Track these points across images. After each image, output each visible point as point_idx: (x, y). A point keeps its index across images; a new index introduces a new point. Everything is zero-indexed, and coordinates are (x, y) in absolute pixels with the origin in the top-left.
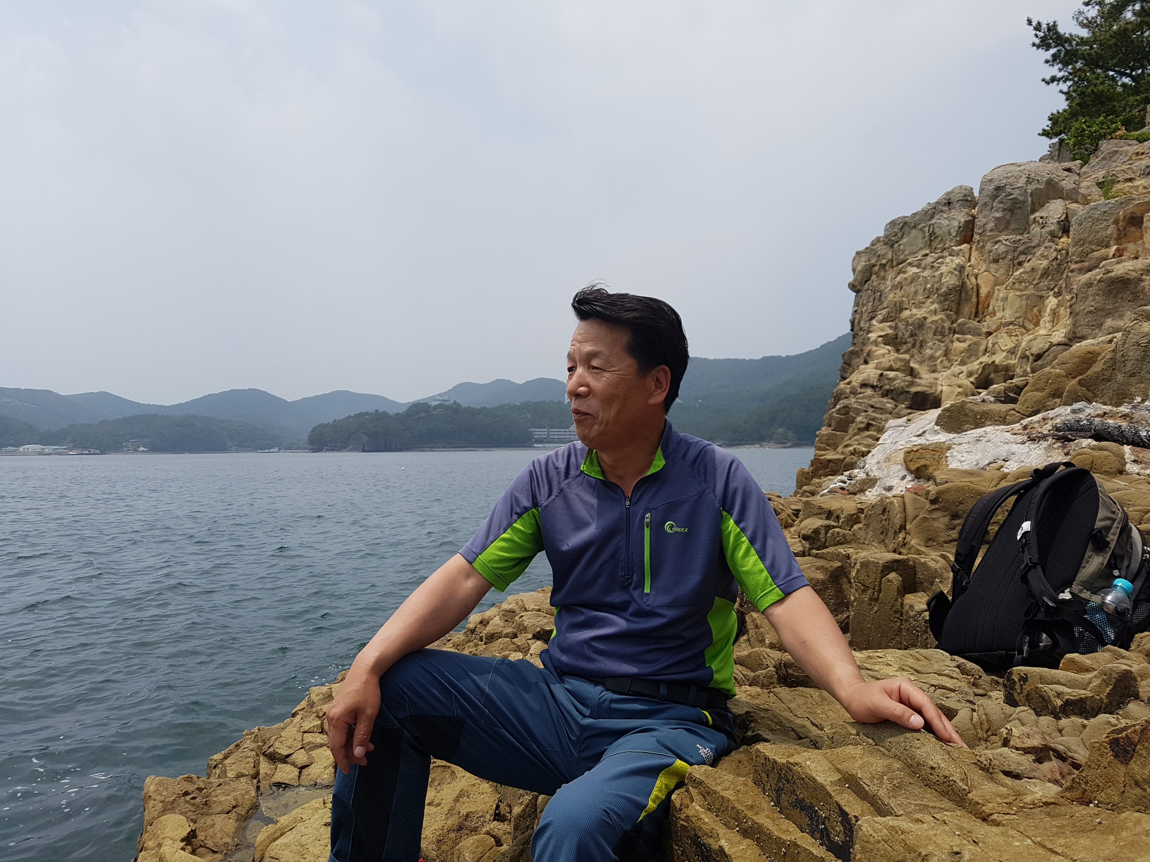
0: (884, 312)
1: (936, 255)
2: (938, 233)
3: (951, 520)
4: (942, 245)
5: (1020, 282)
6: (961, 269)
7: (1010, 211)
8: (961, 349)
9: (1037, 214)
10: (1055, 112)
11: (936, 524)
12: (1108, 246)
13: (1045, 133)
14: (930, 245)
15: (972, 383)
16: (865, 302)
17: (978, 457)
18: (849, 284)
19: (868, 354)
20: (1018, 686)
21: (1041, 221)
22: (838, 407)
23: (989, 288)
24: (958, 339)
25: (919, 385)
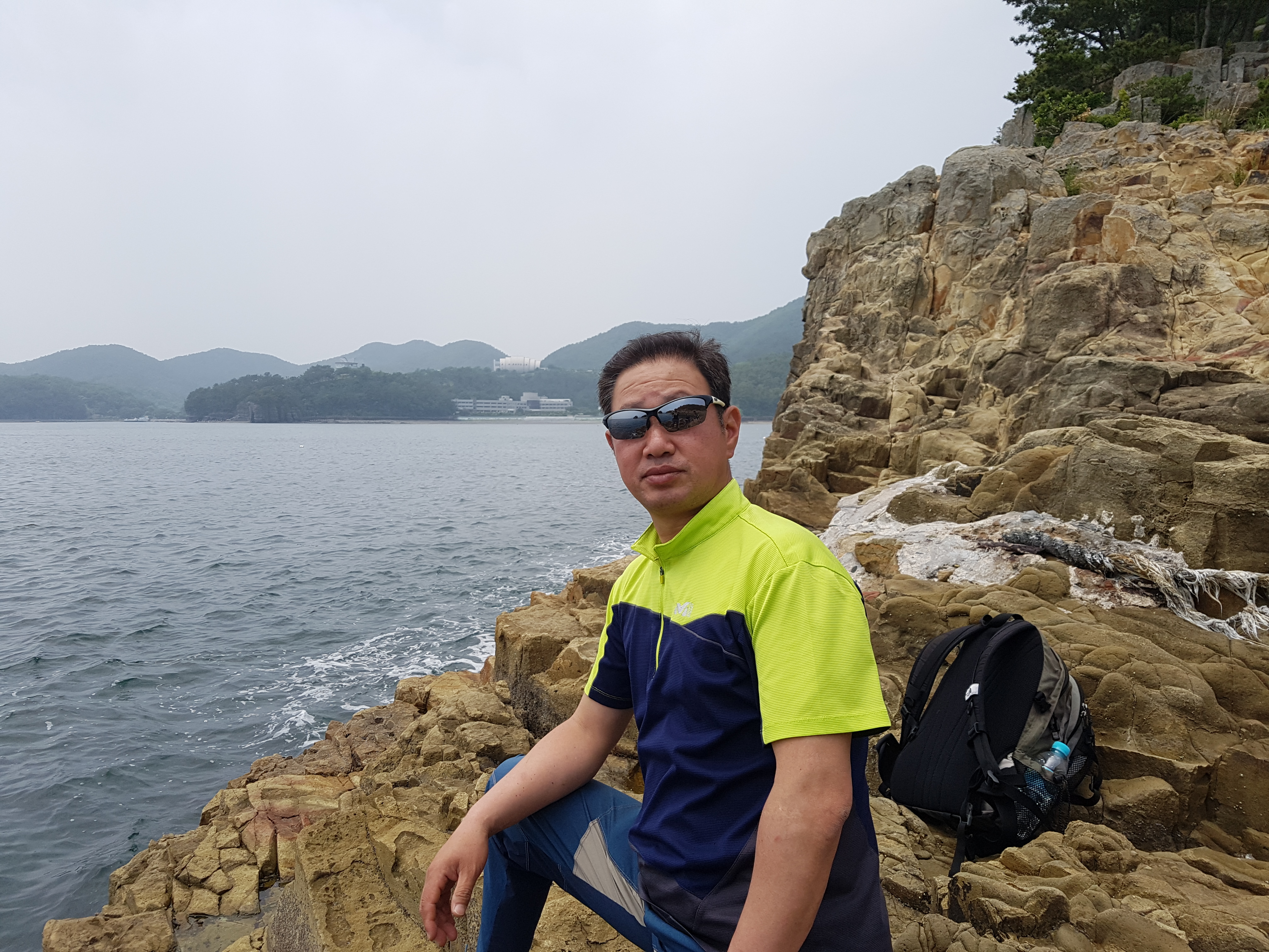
0: (837, 303)
1: (894, 244)
2: (897, 219)
3: (900, 636)
4: (900, 232)
5: (978, 278)
6: (918, 260)
7: (972, 199)
8: (913, 349)
9: (998, 205)
10: (1022, 73)
11: (886, 640)
12: (1066, 247)
13: (1011, 97)
14: (888, 232)
15: (923, 389)
16: (818, 291)
17: (928, 560)
18: (803, 269)
19: (820, 351)
20: (961, 893)
21: (1002, 212)
22: (787, 412)
23: (946, 283)
24: (911, 338)
25: (869, 390)
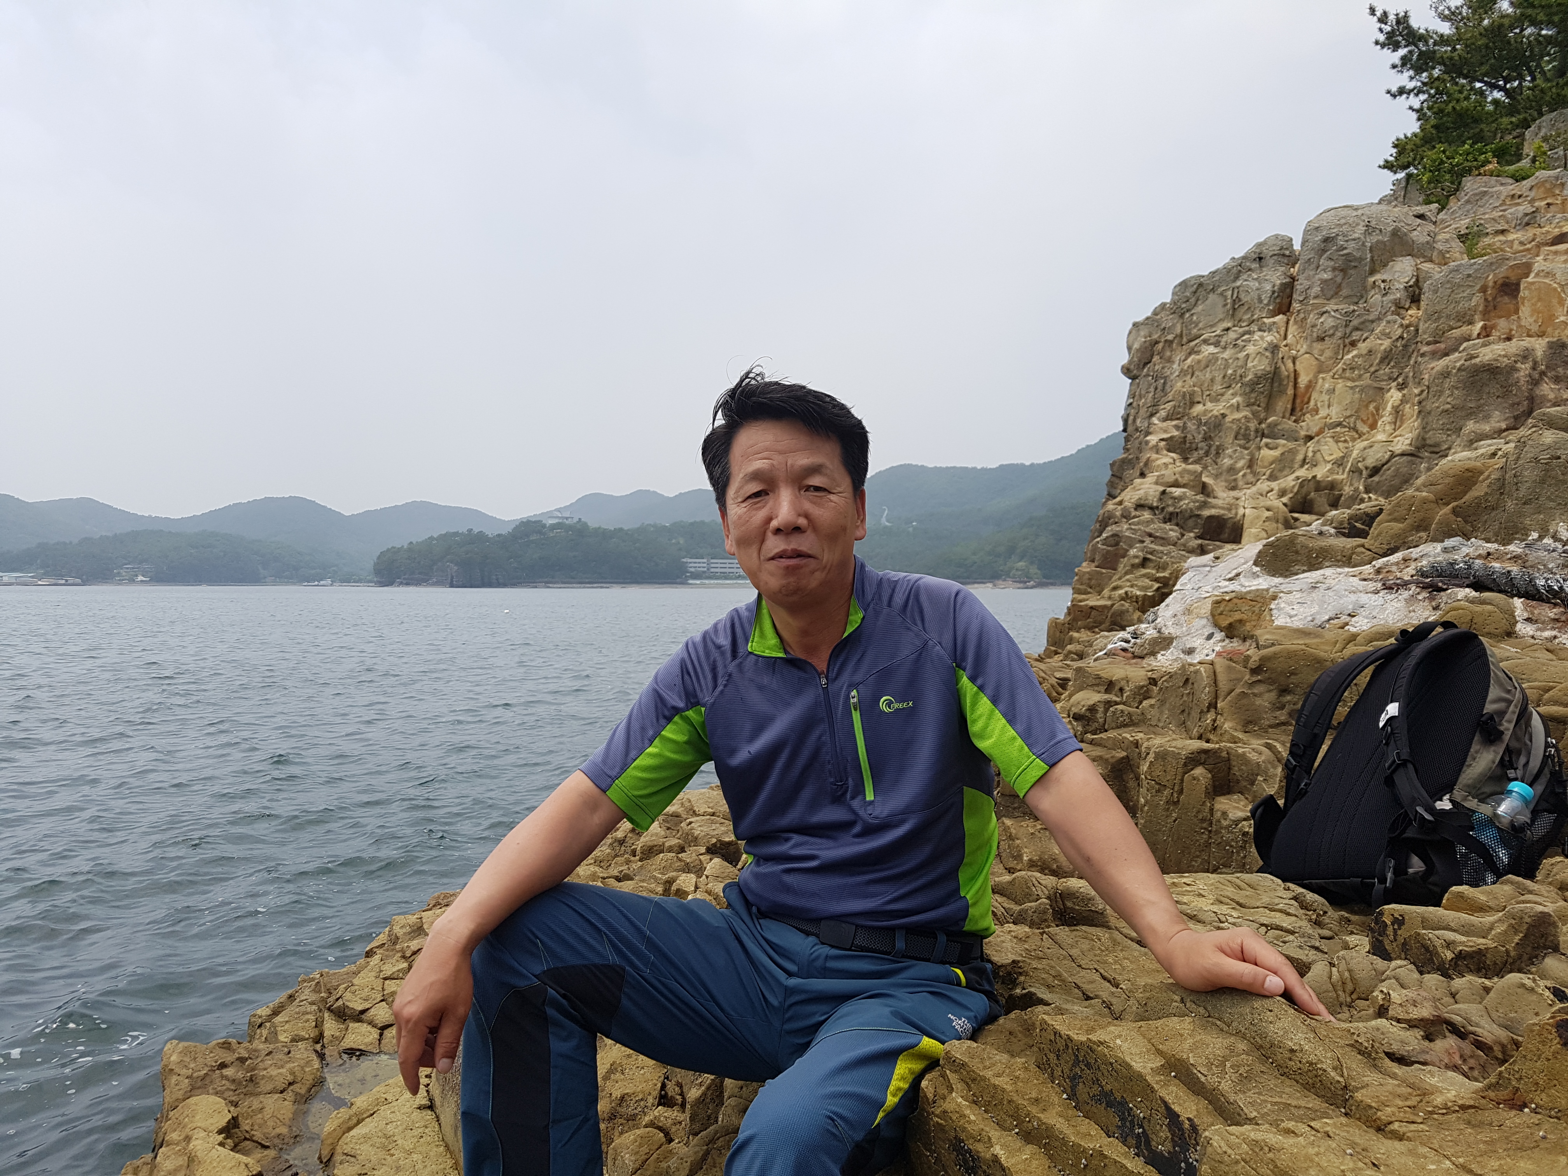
0: (1169, 406)
1: (1241, 330)
2: (1244, 300)
3: (1280, 696)
4: (1249, 316)
5: (1353, 369)
6: (1274, 348)
7: (1342, 270)
8: (1271, 459)
9: (1378, 277)
10: (1402, 137)
11: (1258, 701)
12: (1471, 323)
13: (1388, 166)
14: (1233, 315)
15: (1285, 505)
16: (1143, 392)
17: (1313, 611)
18: (1123, 367)
19: (1146, 464)
20: (1390, 931)
21: (1382, 286)
22: (1104, 535)
23: (1311, 376)
24: (1267, 445)
25: (1213, 507)
